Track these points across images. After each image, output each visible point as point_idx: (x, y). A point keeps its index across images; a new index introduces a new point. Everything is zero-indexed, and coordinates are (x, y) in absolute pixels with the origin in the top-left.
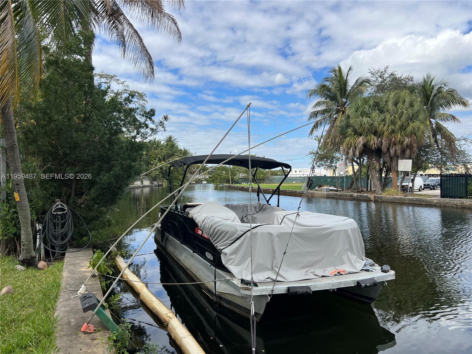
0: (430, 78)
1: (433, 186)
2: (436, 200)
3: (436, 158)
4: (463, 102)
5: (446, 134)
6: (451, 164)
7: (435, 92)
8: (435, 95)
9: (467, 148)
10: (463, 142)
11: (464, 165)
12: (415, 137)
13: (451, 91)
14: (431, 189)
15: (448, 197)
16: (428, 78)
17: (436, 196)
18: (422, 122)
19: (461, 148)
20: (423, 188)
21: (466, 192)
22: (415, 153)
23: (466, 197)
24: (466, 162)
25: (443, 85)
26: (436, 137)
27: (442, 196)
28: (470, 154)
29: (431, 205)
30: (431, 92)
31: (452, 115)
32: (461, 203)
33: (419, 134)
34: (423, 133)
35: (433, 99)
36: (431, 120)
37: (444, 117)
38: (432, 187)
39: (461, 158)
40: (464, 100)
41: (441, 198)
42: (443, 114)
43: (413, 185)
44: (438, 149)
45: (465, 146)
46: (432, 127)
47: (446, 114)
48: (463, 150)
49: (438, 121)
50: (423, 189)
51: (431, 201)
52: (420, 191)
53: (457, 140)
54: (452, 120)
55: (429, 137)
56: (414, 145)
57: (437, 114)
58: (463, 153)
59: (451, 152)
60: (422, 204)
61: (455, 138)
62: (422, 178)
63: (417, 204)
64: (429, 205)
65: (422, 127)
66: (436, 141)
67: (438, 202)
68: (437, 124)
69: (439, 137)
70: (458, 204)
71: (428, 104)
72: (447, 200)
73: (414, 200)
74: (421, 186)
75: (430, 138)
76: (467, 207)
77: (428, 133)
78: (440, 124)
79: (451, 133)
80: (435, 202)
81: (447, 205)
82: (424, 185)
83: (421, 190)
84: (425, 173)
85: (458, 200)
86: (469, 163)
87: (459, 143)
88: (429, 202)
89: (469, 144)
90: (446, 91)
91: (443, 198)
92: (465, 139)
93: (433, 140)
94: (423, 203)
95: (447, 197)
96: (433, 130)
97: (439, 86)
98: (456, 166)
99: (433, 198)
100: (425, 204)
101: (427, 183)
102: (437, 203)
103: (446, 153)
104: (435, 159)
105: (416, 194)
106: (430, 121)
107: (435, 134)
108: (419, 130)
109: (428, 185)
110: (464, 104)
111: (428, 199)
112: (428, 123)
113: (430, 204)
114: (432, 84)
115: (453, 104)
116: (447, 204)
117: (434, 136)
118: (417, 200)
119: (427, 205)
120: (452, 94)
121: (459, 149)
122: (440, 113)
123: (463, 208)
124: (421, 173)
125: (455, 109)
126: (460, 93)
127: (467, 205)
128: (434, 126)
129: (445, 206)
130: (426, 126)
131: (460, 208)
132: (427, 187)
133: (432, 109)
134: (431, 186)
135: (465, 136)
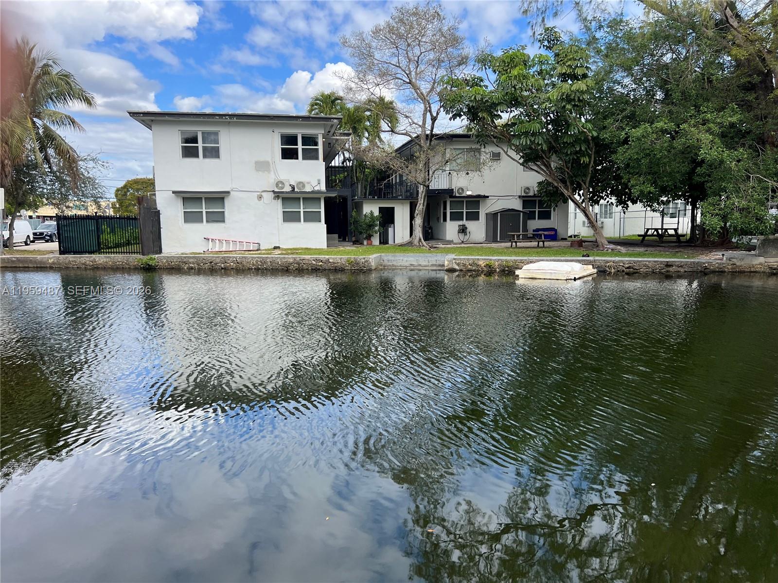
0: (28, 43)
1: (51, 236)
2: (51, 258)
3: (49, 188)
4: (86, 98)
5: (62, 148)
6: (76, 199)
7: (37, 70)
8: (38, 77)
9: (98, 174)
10: (91, 164)
11: (95, 201)
12: (7, 148)
13: (66, 76)
14: (47, 241)
15: (71, 252)
16: (24, 42)
17: (52, 252)
18: (18, 122)
19: (89, 173)
20: (32, 239)
21: (99, 244)
22: (9, 178)
23: (98, 251)
24: (98, 197)
25: (50, 62)
26: (46, 152)
27: (62, 252)
28: (103, 184)
29: (44, 267)
30: (32, 70)
31: (70, 118)
32: (92, 262)
33: (14, 142)
34: (21, 140)
35: (35, 84)
36: (35, 119)
37: (56, 118)
38: (49, 238)
39: (89, 191)
40: (87, 95)
41: (60, 254)
42: (55, 113)
43: (11, 234)
44: (50, 172)
45: (94, 170)
46: (38, 133)
47: (59, 113)
48: (91, 176)
49: (48, 124)
50: (33, 242)
51: (44, 260)
52: (26, 244)
53: (81, 160)
54: (69, 124)
55: (33, 150)
56: (6, 161)
57: (44, 111)
58: (91, 181)
59: (72, 178)
60: (28, 267)
61: (78, 157)
62: (30, 223)
63: (20, 267)
64: (41, 268)
65: (18, 131)
66: (47, 159)
67: (56, 261)
68: (46, 128)
69: (51, 151)
70: (88, 262)
71: (26, 89)
72: (71, 258)
73: (13, 262)
74: (28, 236)
75: (34, 152)
76: (100, 266)
77: (31, 144)
78: (51, 130)
79: (71, 148)
80: (50, 261)
81: (71, 266)
82: (35, 234)
83: (29, 242)
84: (37, 214)
85: (87, 257)
86: (102, 198)
87: (86, 165)
88: (41, 262)
89: (100, 168)
90: (57, 74)
91: (64, 254)
92: (93, 160)
93: (40, 156)
94: (30, 265)
95: (69, 252)
96: (39, 139)
97: (45, 62)
98: (82, 203)
99: (46, 256)
100: (34, 267)
101: (38, 231)
102: (53, 263)
103: (65, 180)
104: (47, 189)
105: (18, 251)
106: (34, 123)
107: (44, 146)
108: (12, 136)
109: (41, 234)
110: (89, 102)
111: (39, 257)
112: (30, 125)
113: (42, 266)
114: (32, 56)
115: (71, 99)
116: (71, 263)
117: (43, 149)
118: (18, 260)
119: (37, 267)
120: (67, 81)
121: (86, 174)
122: (50, 110)
123: (96, 268)
124: (30, 213)
125: (75, 107)
126: (79, 81)
127: (101, 264)
128: (41, 131)
129: (67, 268)
130: (26, 129)
131: (90, 269)
132: (39, 237)
133: (34, 101)
134: (46, 235)
135: (93, 155)
